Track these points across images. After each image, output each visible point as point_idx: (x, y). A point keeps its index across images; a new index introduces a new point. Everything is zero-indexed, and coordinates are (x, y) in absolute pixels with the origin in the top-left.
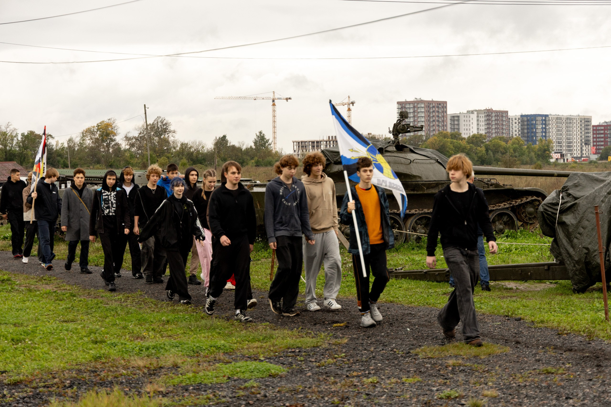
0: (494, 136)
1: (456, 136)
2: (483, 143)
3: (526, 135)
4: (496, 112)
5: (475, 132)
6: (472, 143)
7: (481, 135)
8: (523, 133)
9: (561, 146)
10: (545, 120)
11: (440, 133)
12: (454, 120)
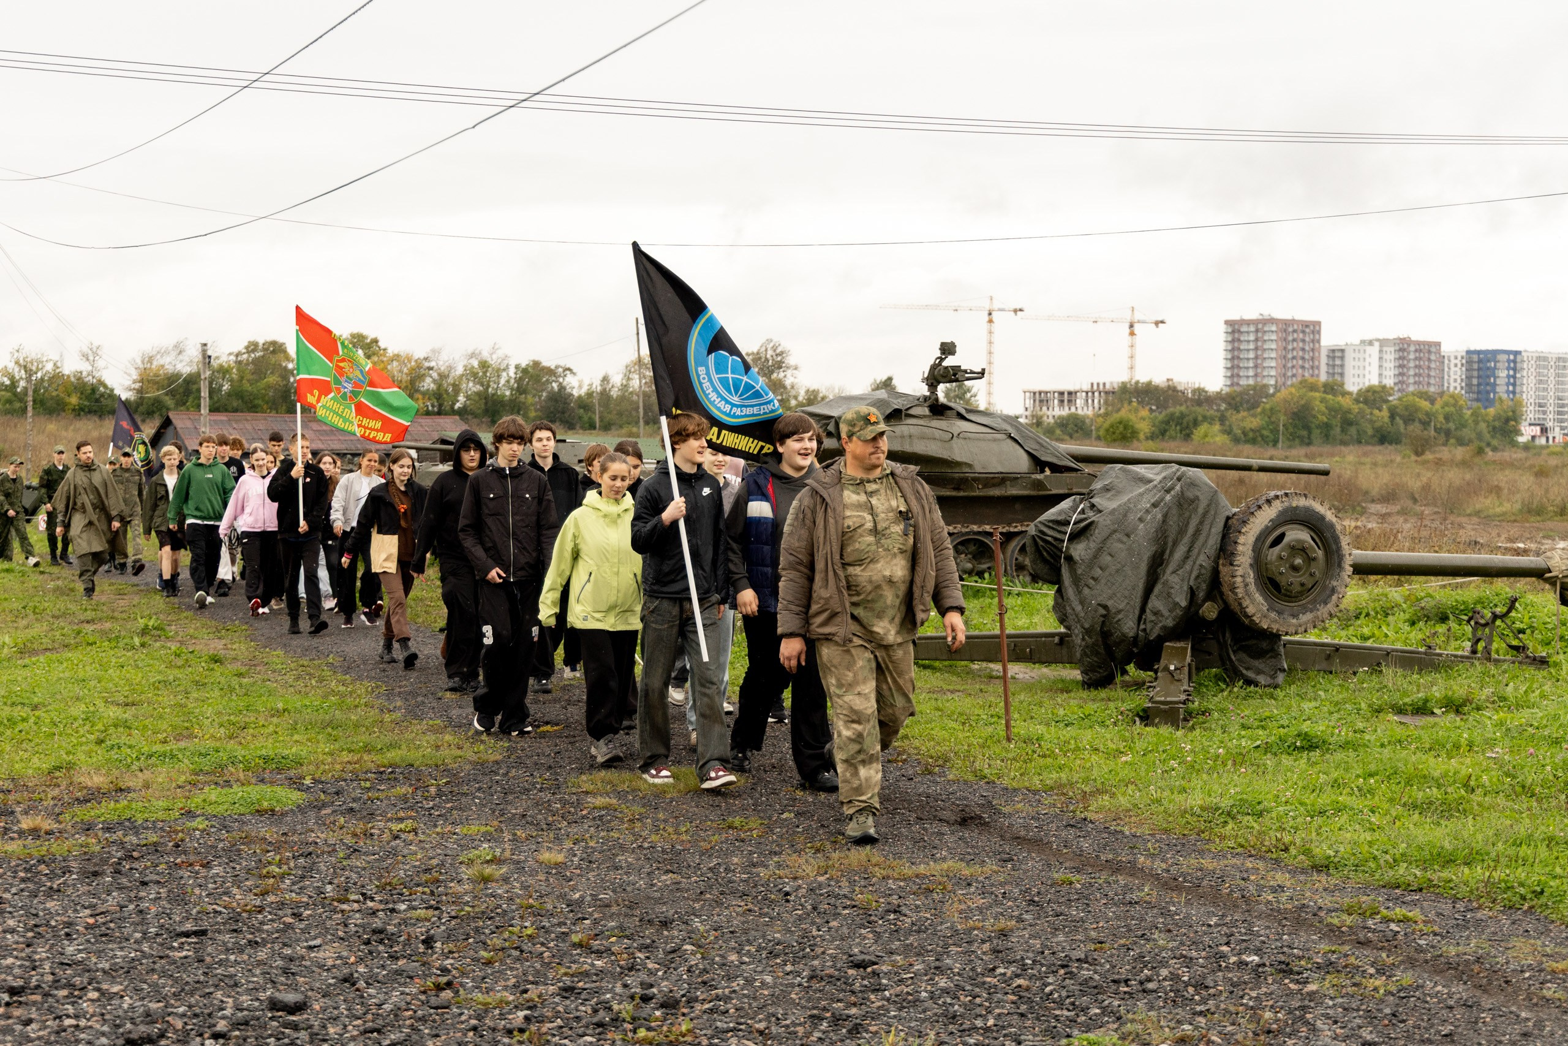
0: (1411, 389)
1: (1333, 388)
2: (1388, 401)
3: (1475, 389)
4: (1418, 343)
5: (1375, 381)
6: (1366, 402)
7: (1384, 387)
8: (1469, 385)
9: (1544, 413)
10: (1515, 362)
11: (1303, 382)
12: (1334, 358)
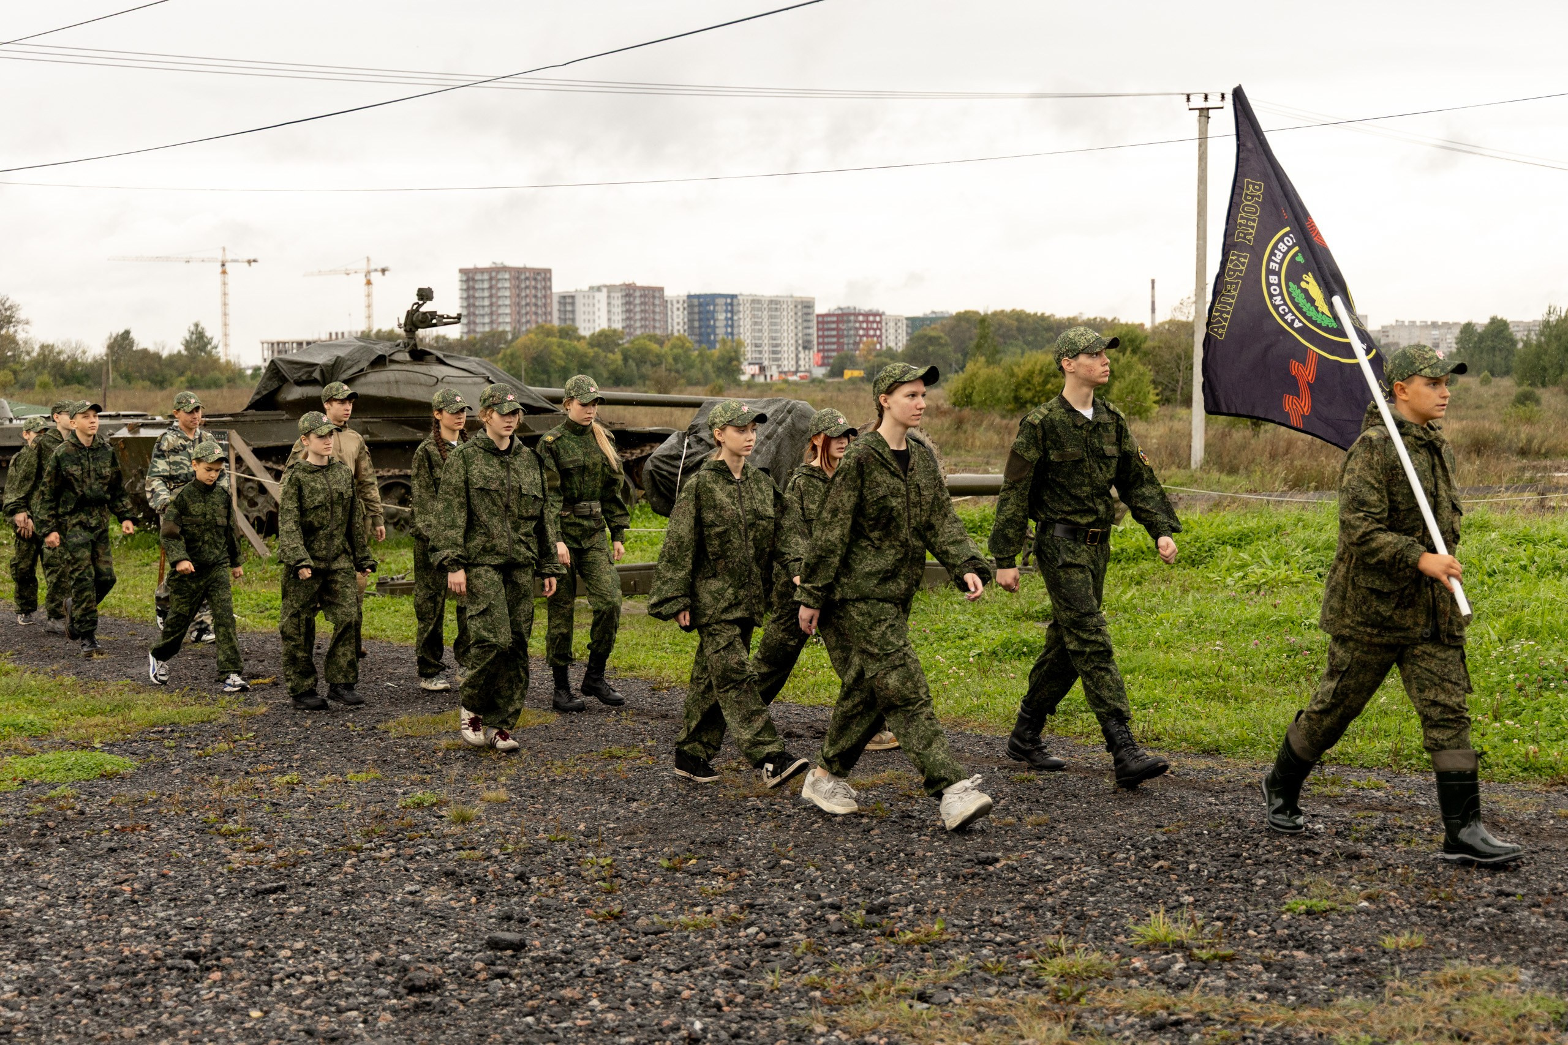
0: (638, 332)
1: (568, 332)
2: (618, 345)
3: (697, 331)
4: (643, 289)
5: (604, 325)
6: (599, 345)
7: (615, 331)
8: (691, 328)
9: (760, 352)
10: (732, 304)
11: (540, 327)
12: (565, 304)
